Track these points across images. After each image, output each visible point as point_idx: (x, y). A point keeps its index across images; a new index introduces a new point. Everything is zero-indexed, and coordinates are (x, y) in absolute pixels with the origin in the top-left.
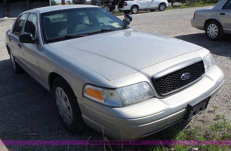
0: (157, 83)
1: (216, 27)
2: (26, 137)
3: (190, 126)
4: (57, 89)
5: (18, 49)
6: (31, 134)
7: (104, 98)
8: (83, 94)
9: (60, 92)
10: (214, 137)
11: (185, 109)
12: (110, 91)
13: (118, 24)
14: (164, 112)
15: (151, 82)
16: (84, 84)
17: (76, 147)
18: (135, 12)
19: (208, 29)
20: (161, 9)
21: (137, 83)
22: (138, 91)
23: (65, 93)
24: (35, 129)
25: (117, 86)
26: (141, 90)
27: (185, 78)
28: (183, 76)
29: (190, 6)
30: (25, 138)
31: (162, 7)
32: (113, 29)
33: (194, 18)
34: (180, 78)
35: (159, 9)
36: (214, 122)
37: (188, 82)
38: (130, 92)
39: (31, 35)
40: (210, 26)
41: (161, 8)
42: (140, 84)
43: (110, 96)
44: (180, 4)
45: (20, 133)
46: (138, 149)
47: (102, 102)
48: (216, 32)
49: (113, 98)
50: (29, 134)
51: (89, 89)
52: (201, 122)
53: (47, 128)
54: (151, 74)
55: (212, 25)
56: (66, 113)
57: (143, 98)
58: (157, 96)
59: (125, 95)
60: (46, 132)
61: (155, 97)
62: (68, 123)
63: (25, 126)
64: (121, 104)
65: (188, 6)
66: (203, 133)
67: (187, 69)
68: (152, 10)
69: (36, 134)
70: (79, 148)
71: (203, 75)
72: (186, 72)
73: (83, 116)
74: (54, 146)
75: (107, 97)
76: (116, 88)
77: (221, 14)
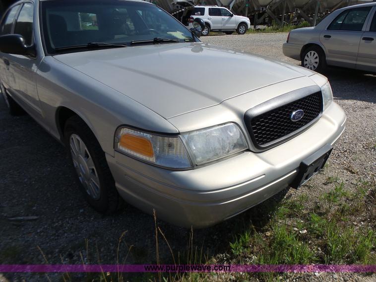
0: (252, 125)
1: (316, 55)
2: (15, 223)
3: (291, 194)
4: (71, 138)
5: (5, 69)
6: (26, 218)
7: (156, 152)
8: (115, 146)
9: (77, 143)
10: (328, 211)
11: (295, 171)
12: (166, 139)
13: (182, 35)
14: (264, 176)
15: (243, 123)
16: (118, 126)
17: (107, 238)
18: (205, 34)
19: (306, 58)
20: (241, 32)
21: (219, 125)
22: (221, 139)
23: (84, 145)
24: (34, 208)
25: (182, 129)
26: (225, 139)
27: (297, 119)
28: (294, 116)
29: (278, 31)
30: (14, 225)
31: (242, 29)
32: (173, 41)
33: (287, 41)
34: (289, 119)
35: (237, 31)
36: (325, 187)
37: (300, 124)
38: (205, 140)
39: (22, 39)
40: (309, 54)
41: (240, 29)
42: (224, 126)
43: (166, 149)
44: (265, 27)
45: (6, 216)
46: (213, 236)
47: (152, 160)
48: (316, 63)
49: (173, 153)
50: (22, 218)
51: (127, 136)
52: (306, 188)
53: (57, 206)
54: (244, 109)
55: (311, 53)
56: (89, 180)
57: (228, 151)
58: (251, 149)
59: (197, 147)
60: (54, 212)
61: (248, 150)
62: (94, 197)
63: (16, 203)
64: (188, 162)
65: (276, 30)
66: (311, 205)
67: (300, 104)
68: (229, 32)
69: (35, 217)
70: (112, 239)
71: (320, 115)
72: (299, 108)
73: (117, 185)
74: (66, 237)
75: (162, 150)
76: (179, 133)
77: (325, 36)
